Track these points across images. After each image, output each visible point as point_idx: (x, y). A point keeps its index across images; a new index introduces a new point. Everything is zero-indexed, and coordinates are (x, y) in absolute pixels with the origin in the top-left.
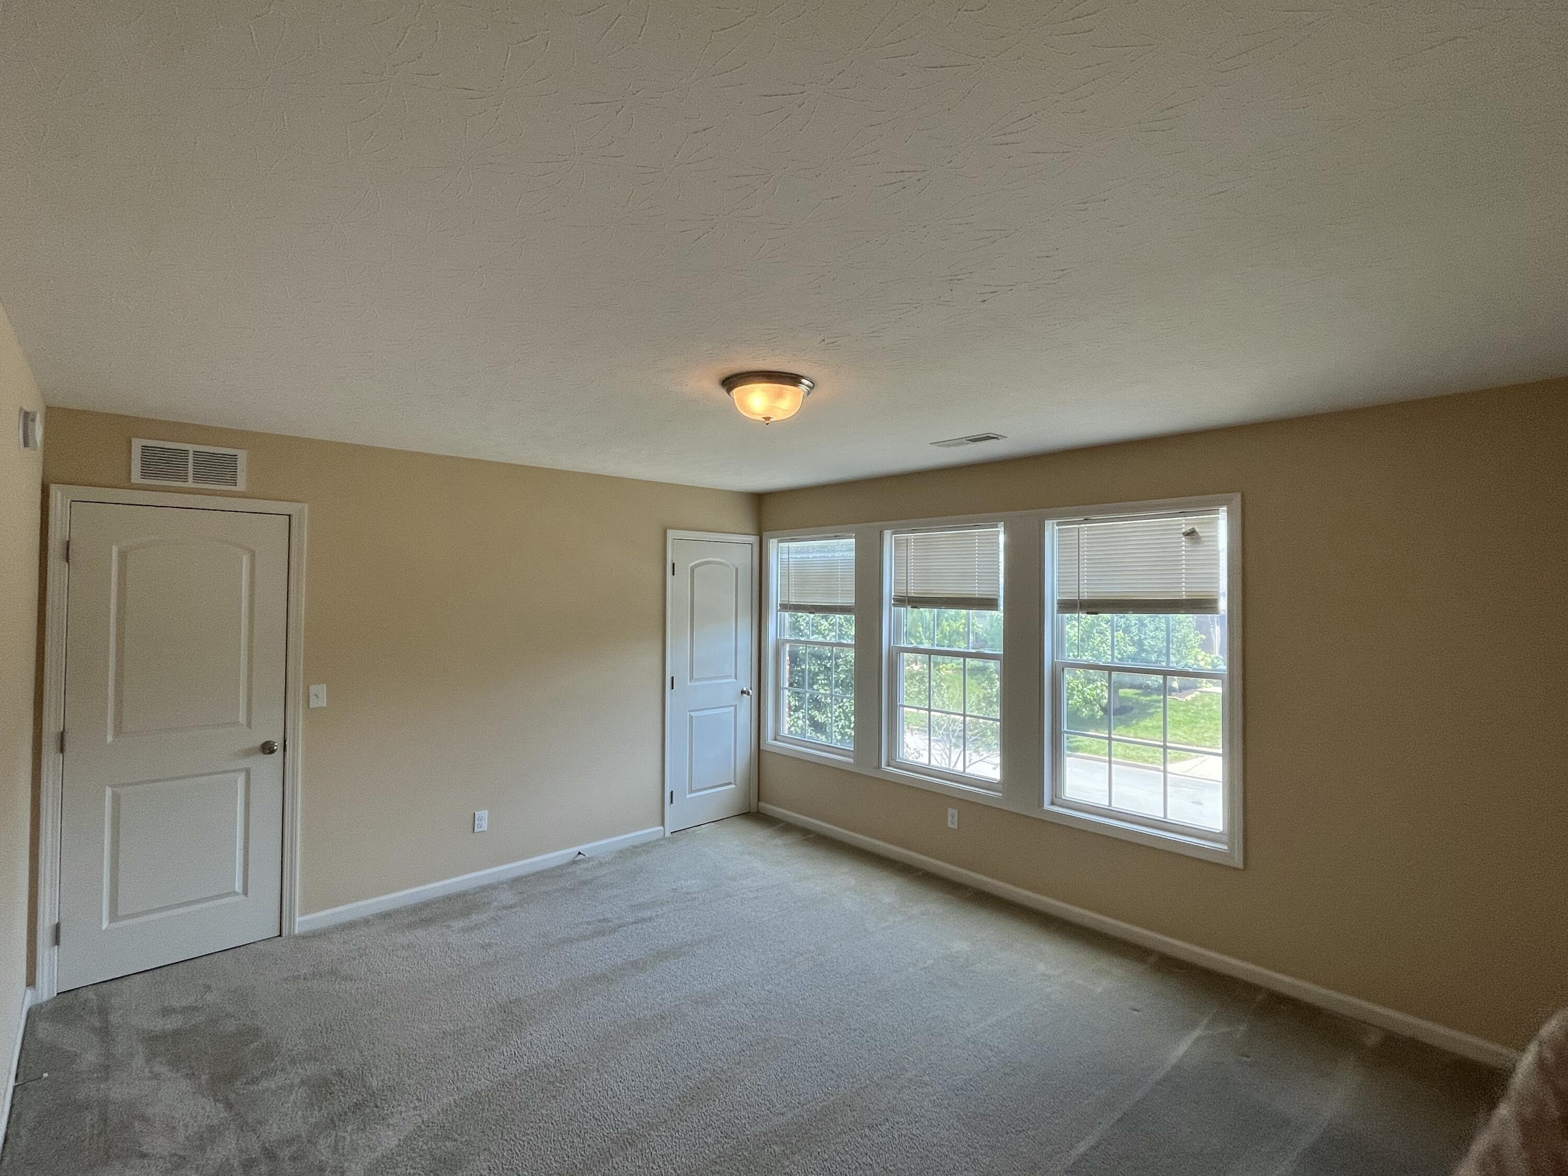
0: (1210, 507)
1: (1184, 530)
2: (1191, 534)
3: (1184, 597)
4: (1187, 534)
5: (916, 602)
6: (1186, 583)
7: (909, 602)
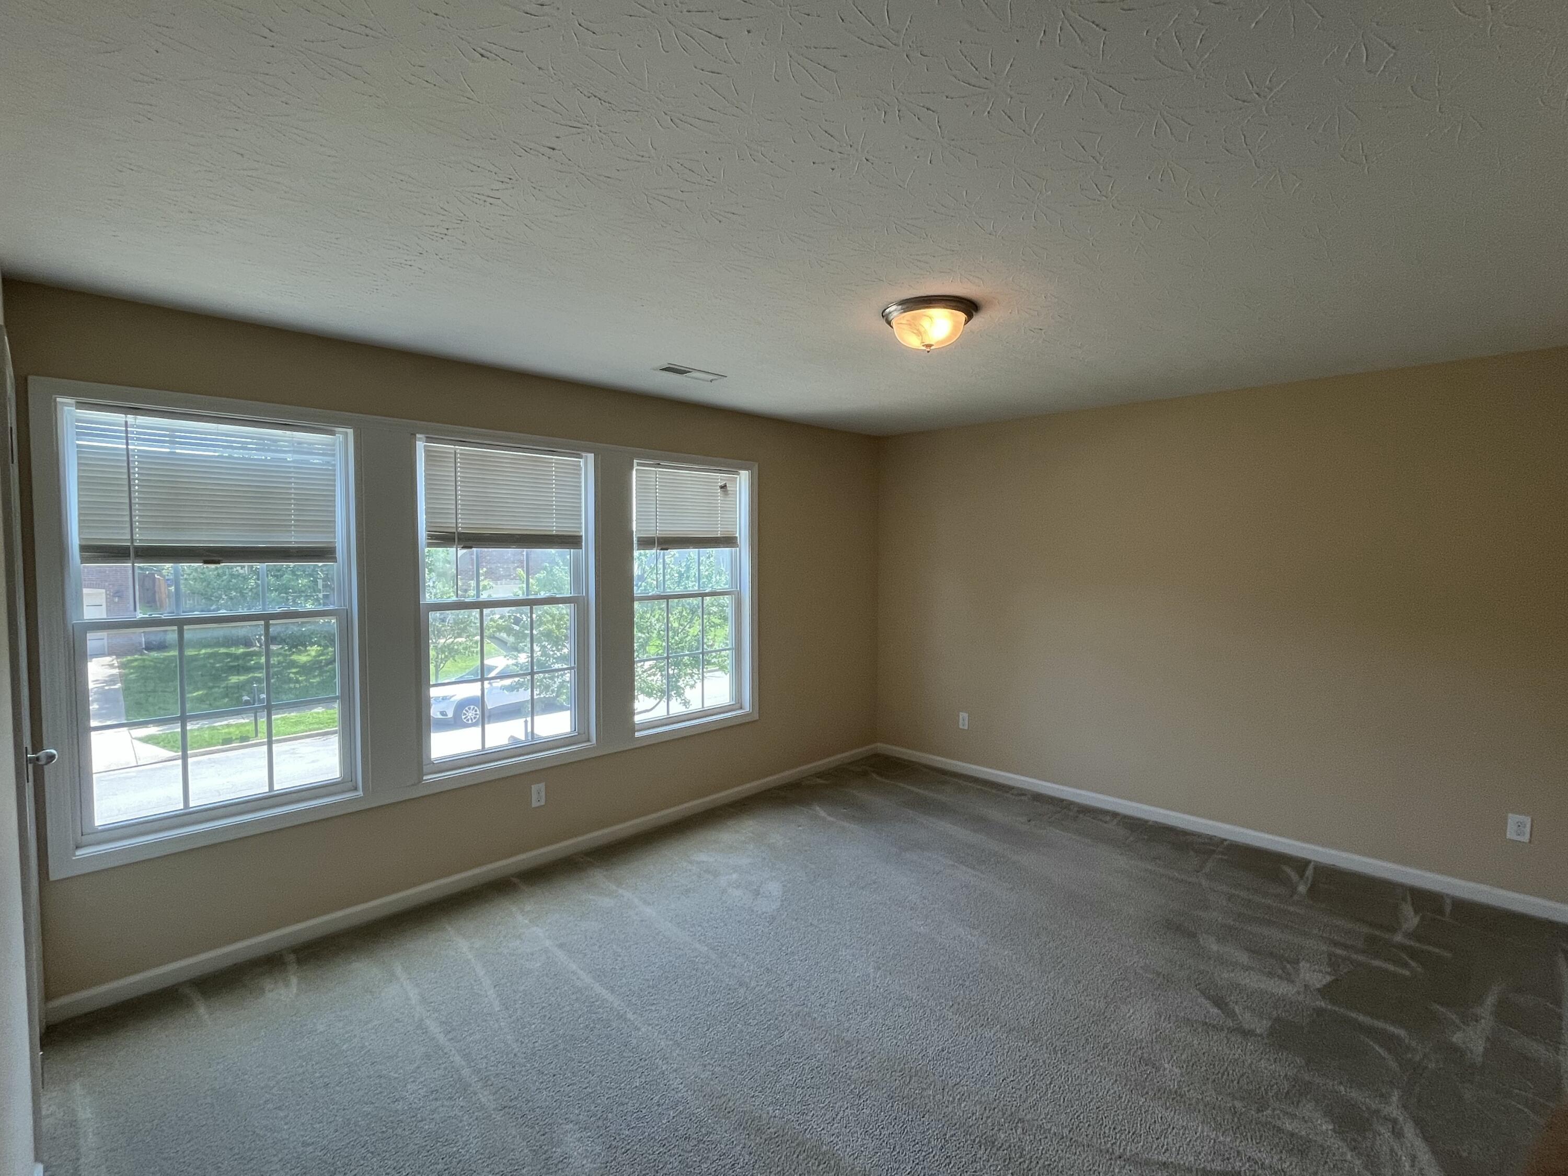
0: (734, 468)
1: (719, 484)
2: (723, 487)
3: (719, 535)
4: (722, 487)
5: (469, 540)
6: (721, 524)
7: (459, 539)
